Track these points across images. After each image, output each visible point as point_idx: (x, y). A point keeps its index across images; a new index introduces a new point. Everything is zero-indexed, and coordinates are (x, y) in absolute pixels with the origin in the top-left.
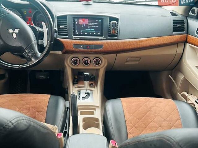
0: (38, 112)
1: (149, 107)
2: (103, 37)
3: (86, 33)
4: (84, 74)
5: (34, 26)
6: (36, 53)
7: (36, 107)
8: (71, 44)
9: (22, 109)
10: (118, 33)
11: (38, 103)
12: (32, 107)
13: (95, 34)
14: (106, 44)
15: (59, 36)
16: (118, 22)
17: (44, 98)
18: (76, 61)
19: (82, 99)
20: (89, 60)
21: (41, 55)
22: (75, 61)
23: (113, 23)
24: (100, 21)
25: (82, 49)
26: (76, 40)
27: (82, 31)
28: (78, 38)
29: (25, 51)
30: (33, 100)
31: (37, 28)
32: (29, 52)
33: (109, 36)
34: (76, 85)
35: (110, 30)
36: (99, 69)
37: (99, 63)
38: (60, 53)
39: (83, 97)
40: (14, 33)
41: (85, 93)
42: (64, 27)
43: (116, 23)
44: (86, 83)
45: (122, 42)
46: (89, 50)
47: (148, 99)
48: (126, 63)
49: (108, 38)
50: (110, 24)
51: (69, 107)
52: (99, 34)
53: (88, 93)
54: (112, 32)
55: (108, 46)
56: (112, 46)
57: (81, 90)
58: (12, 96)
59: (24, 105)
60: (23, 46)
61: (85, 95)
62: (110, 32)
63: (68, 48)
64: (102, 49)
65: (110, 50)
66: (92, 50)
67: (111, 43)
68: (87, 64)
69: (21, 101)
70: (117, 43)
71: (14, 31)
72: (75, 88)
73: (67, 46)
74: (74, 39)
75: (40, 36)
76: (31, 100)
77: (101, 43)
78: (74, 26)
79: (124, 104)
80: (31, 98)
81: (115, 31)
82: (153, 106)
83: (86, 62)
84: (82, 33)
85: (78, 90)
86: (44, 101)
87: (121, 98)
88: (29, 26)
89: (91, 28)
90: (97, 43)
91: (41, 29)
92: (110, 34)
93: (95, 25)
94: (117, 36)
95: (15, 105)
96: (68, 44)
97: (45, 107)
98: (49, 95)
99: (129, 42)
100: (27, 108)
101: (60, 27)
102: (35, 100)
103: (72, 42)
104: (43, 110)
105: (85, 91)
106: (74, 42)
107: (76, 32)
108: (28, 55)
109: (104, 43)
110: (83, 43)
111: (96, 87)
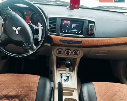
0: (30, 90)
1: (115, 92)
2: (83, 35)
3: (70, 32)
4: (66, 63)
5: (31, 24)
6: (33, 46)
7: (29, 86)
8: (58, 39)
9: (18, 87)
10: (94, 33)
11: (31, 83)
12: (26, 87)
13: (76, 32)
14: (85, 41)
15: (50, 33)
16: (94, 24)
17: (35, 79)
18: (61, 52)
19: (64, 82)
20: (70, 51)
21: (36, 48)
22: (59, 51)
23: (91, 26)
24: (81, 23)
25: (66, 44)
26: (62, 37)
27: (67, 30)
28: (64, 35)
29: (24, 45)
30: (27, 80)
31: (34, 26)
32: (28, 45)
33: (87, 35)
34: (59, 68)
35: (88, 30)
36: (77, 58)
37: (77, 54)
38: (49, 45)
39: (64, 80)
40: (17, 30)
41: (66, 76)
42: (54, 26)
43: (93, 26)
44: (67, 69)
45: (96, 40)
46: (71, 45)
47: (114, 84)
48: (97, 54)
49: (87, 36)
50: (88, 25)
51: (53, 87)
52: (80, 33)
53: (68, 77)
54: (89, 32)
55: (86, 42)
56: (89, 42)
57: (62, 73)
58: (12, 75)
59: (20, 84)
60: (22, 40)
61: (66, 78)
62: (88, 32)
63: (56, 42)
64: (81, 44)
65: (87, 45)
66: (74, 45)
67: (88, 40)
68: (68, 54)
69: (18, 80)
70: (93, 41)
71: (17, 29)
72: (58, 71)
73: (55, 41)
74: (60, 36)
75: (35, 32)
76: (25, 80)
77: (81, 40)
78: (61, 26)
79: (96, 89)
80: (26, 78)
81: (92, 31)
82: (118, 91)
83: (68, 53)
84: (67, 32)
85: (60, 73)
86: (35, 82)
87: (93, 82)
88: (28, 24)
89: (74, 28)
90: (78, 40)
91: (36, 27)
92: (88, 33)
93: (77, 26)
94: (93, 35)
95: (13, 84)
96: (56, 39)
97: (36, 87)
98: (39, 77)
99: (102, 40)
100: (22, 87)
101: (51, 26)
102: (29, 80)
103: (59, 38)
104: (34, 89)
105: (65, 75)
106: (61, 38)
107: (63, 31)
108: (26, 48)
109: (83, 40)
110: (67, 39)
111: (73, 72)
